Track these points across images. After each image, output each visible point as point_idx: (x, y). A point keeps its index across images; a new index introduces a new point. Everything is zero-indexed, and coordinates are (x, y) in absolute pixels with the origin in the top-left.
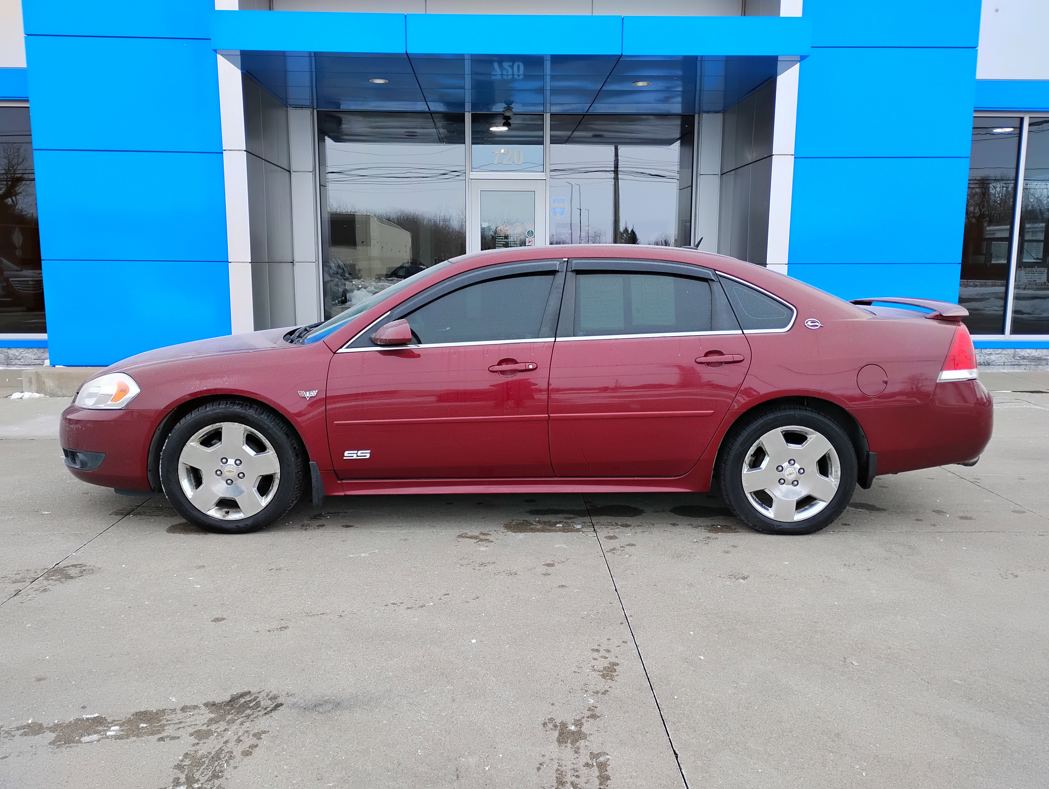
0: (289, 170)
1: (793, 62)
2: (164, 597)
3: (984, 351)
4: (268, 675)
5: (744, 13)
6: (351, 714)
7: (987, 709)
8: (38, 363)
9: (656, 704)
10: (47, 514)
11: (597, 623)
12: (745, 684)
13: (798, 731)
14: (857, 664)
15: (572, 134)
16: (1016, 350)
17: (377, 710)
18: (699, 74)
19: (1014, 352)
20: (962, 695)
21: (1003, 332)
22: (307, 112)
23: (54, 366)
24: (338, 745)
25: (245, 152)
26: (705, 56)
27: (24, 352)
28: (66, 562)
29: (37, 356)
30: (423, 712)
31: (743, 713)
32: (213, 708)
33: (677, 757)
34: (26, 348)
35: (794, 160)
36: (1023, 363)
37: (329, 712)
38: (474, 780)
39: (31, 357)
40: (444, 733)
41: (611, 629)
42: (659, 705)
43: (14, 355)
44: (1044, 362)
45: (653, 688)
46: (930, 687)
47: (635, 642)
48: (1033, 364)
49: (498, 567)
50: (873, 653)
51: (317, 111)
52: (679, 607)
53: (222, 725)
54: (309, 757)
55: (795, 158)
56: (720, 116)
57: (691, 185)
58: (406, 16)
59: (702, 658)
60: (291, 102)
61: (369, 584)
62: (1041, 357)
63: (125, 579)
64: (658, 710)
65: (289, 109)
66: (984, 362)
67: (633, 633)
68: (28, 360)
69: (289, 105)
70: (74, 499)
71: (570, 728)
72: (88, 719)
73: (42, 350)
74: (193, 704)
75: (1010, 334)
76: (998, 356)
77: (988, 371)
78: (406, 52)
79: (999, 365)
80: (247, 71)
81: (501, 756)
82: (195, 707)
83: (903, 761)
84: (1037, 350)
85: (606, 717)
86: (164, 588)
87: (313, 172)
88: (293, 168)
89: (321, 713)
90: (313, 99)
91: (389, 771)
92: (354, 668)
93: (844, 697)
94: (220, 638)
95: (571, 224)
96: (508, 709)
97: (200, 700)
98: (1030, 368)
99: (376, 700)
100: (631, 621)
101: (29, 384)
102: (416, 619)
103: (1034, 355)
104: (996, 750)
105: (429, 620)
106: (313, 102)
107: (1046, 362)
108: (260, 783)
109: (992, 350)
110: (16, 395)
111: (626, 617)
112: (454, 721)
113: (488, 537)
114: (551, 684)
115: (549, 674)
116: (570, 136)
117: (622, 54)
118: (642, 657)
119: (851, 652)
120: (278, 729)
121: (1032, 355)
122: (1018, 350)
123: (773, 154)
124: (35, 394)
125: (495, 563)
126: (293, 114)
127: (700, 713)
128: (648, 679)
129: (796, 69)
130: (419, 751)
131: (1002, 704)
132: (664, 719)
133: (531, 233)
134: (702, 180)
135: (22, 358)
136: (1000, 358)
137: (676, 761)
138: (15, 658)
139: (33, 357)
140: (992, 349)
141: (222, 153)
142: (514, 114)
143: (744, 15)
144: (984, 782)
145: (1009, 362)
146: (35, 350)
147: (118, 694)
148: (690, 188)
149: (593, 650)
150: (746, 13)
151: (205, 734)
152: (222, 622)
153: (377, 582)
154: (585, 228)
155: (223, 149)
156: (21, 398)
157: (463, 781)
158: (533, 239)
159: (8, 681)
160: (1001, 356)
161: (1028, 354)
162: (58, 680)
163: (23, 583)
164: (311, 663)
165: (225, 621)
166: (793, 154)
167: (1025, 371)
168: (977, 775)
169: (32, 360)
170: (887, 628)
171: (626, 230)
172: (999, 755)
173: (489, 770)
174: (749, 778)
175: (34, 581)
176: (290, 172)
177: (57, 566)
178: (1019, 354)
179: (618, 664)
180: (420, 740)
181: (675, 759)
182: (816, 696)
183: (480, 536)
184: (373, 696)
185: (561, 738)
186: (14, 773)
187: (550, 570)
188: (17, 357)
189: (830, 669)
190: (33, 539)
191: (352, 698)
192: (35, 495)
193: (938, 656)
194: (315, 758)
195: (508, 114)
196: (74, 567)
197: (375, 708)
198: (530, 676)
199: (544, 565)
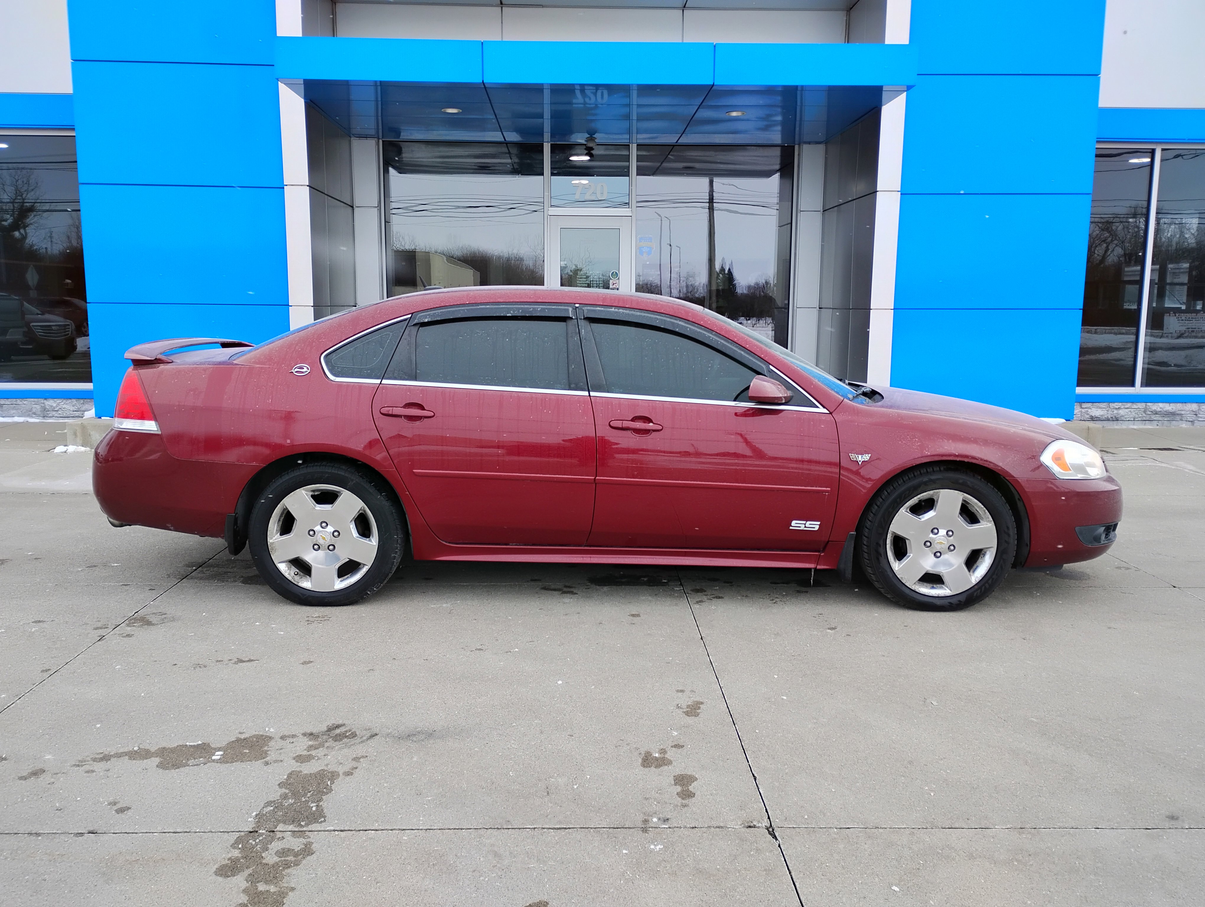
0: (352, 205)
1: (899, 92)
2: (249, 642)
3: (1112, 405)
4: (361, 710)
5: (848, 39)
6: (443, 743)
7: (1059, 743)
8: (77, 415)
9: (737, 736)
10: (117, 566)
11: (682, 667)
12: (824, 720)
13: (873, 759)
14: (937, 704)
15: (660, 165)
16: (1147, 404)
17: (469, 740)
18: (799, 103)
19: (1145, 406)
20: (1036, 731)
21: (1133, 385)
22: (372, 142)
23: (100, 418)
24: (433, 768)
25: (308, 187)
26: (806, 86)
27: (62, 403)
28: (145, 610)
29: (77, 408)
30: (513, 742)
31: (821, 744)
32: (311, 737)
33: (755, 779)
34: (64, 399)
35: (901, 197)
36: (1155, 419)
37: (423, 740)
38: (564, 796)
39: (69, 408)
40: (533, 759)
41: (696, 672)
42: (740, 737)
43: (52, 406)
44: (1178, 418)
45: (735, 723)
46: (1006, 723)
47: (719, 684)
48: (1166, 419)
49: (582, 617)
50: (954, 694)
51: (383, 141)
52: (765, 654)
53: (320, 752)
54: (407, 777)
55: (901, 194)
56: (822, 147)
57: (790, 222)
58: (482, 43)
59: (785, 698)
60: (354, 131)
61: (453, 632)
62: (1175, 412)
63: (207, 626)
64: (739, 741)
65: (352, 139)
66: (1112, 417)
67: (718, 676)
68: (66, 412)
69: (353, 134)
70: (141, 551)
71: (654, 755)
72: (191, 746)
73: (82, 401)
74: (292, 734)
75: (1141, 386)
76: (1127, 410)
77: (1116, 427)
78: (483, 81)
79: (1129, 420)
80: (310, 100)
81: (588, 777)
82: (294, 736)
83: (971, 784)
84: (1171, 404)
85: (689, 746)
86: (248, 634)
87: (378, 208)
88: (357, 203)
89: (415, 742)
90: (378, 129)
91: (483, 789)
92: (444, 705)
93: (920, 731)
94: (309, 678)
95: (660, 265)
96: (594, 739)
97: (298, 731)
98: (1163, 424)
99: (467, 731)
100: (716, 666)
101: (74, 437)
102: (502, 663)
103: (1167, 409)
104: (1062, 777)
105: (515, 664)
106: (378, 132)
107: (1180, 417)
108: (363, 797)
109: (1120, 404)
110: (60, 449)
111: (711, 663)
112: (543, 749)
113: (572, 590)
114: (636, 720)
115: (634, 711)
116: (658, 168)
117: (714, 83)
118: (725, 697)
119: (932, 694)
120: (375, 754)
121: (1165, 409)
122: (1149, 404)
123: (878, 190)
124: (80, 447)
125: (579, 613)
126: (356, 143)
127: (780, 744)
128: (731, 716)
129: (902, 98)
130: (511, 773)
131: (1075, 739)
132: (744, 748)
133: (616, 275)
134: (802, 217)
135: (60, 410)
136: (1130, 413)
137: (755, 782)
138: (110, 695)
139: (72, 408)
140: (1122, 402)
141: (284, 188)
142: (598, 145)
143: (848, 42)
144: (1046, 802)
145: (1140, 417)
146: (74, 400)
147: (217, 726)
148: (790, 225)
149: (678, 691)
150: (849, 41)
151: (306, 758)
152: (310, 664)
153: (461, 630)
154: (675, 270)
155: (285, 184)
156: (65, 452)
157: (553, 797)
158: (617, 281)
159: (108, 714)
160: (1130, 411)
161: (1161, 408)
162: (157, 713)
163: (106, 629)
164: (401, 700)
165: (312, 663)
166: (900, 190)
167: (1158, 427)
168: (1041, 797)
169: (71, 412)
170: (970, 673)
171: (722, 269)
172: (1064, 781)
173: (577, 788)
174: (823, 796)
175: (116, 628)
176: (352, 207)
177: (136, 614)
178: (1150, 409)
179: (702, 703)
180: (511, 764)
181: (754, 781)
182: (893, 730)
183: (563, 588)
184: (463, 728)
185: (645, 763)
186: (129, 789)
187: (636, 620)
188: (54, 408)
189: (910, 708)
190: (107, 589)
191: (443, 729)
192: (100, 548)
193: (1018, 698)
194: (412, 777)
195: (590, 145)
196: (154, 615)
197: (466, 738)
198: (615, 713)
199: (629, 615)
